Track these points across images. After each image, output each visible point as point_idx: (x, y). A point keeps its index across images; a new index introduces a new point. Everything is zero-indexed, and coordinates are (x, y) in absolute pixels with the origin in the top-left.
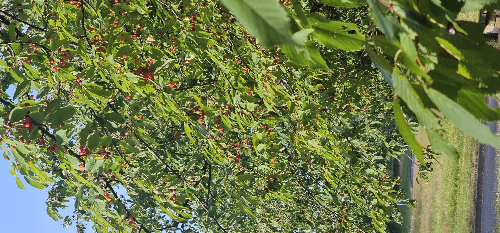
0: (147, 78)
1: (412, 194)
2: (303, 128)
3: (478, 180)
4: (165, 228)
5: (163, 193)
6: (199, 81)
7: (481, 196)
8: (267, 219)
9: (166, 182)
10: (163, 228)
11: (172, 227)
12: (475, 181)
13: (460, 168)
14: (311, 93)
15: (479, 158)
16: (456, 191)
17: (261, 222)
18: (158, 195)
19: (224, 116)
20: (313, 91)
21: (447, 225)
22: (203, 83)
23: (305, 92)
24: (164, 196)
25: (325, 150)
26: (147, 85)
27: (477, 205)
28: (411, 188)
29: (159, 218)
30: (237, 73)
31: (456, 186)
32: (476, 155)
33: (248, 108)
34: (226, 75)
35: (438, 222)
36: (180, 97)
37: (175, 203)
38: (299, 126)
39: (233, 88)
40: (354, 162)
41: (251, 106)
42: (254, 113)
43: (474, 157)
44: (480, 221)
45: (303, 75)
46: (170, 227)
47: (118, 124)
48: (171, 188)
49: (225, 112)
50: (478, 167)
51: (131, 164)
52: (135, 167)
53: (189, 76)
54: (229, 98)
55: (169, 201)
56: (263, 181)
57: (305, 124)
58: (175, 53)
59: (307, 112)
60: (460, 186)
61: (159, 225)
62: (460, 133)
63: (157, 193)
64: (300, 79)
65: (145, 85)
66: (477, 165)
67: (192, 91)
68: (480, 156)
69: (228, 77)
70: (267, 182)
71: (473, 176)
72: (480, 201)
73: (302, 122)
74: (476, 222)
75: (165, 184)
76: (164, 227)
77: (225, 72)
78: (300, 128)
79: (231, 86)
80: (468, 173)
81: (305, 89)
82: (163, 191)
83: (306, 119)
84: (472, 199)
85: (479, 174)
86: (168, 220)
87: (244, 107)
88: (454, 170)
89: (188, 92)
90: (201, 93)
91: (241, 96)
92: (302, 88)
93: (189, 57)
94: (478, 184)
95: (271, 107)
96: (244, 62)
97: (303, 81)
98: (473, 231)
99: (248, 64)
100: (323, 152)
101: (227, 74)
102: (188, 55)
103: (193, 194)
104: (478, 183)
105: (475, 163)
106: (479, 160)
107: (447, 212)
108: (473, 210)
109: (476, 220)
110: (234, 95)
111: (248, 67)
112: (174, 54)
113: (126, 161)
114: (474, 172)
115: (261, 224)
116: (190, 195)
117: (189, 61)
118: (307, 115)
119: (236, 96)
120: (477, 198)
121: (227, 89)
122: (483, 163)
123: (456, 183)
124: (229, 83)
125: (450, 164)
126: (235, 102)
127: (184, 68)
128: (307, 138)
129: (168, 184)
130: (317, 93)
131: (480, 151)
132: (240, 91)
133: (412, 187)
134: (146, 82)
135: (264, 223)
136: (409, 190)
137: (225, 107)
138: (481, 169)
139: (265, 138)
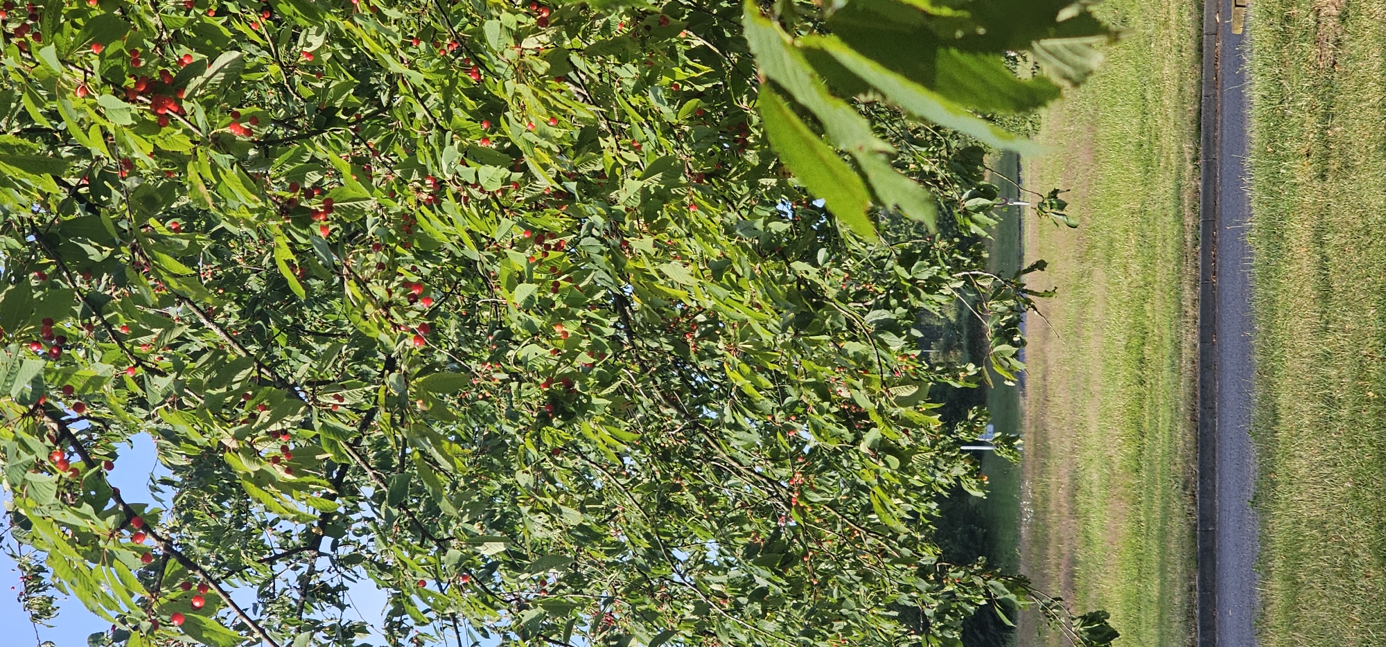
0: (163, 107)
1: (1023, 415)
2: (645, 228)
3: (1202, 361)
4: (283, 555)
5: (249, 443)
6: (343, 113)
7: (1211, 405)
8: (550, 500)
9: (256, 412)
10: (277, 556)
11: (303, 550)
12: (1193, 362)
13: (1151, 327)
14: (668, 130)
15: (1202, 296)
16: (1141, 397)
17: (531, 511)
18: (236, 451)
19: (423, 208)
20: (675, 121)
21: (1120, 499)
22: (353, 118)
23: (651, 127)
24: (252, 454)
25: (722, 292)
26: (166, 129)
27: (1201, 433)
28: (1021, 398)
29: (263, 525)
30: (447, 82)
31: (1142, 382)
32: (1194, 287)
33: (483, 181)
34: (416, 90)
35: (1094, 490)
36: (290, 161)
37: (288, 471)
38: (632, 225)
39: (439, 127)
40: (804, 323)
41: (492, 176)
42: (500, 194)
43: (1188, 294)
44: (1213, 479)
45: (645, 77)
46: (297, 549)
47: (104, 248)
48: (273, 428)
49: (424, 197)
50: (1198, 321)
51: (149, 365)
52: (163, 374)
53: (312, 99)
54: (428, 156)
55: (268, 467)
56: (535, 391)
57: (649, 216)
58: (264, 32)
59: (654, 182)
60: (1153, 381)
61: (260, 548)
62: (1145, 226)
63: (233, 444)
64: (636, 91)
65: (159, 131)
66: (1196, 318)
67: (324, 142)
68: (1203, 290)
69: (421, 95)
70: (547, 393)
71: (1187, 352)
72: (1210, 421)
73: (639, 213)
74: (1201, 483)
75: (254, 417)
76: (280, 552)
77: (413, 80)
78: (636, 231)
79: (431, 121)
80: (1172, 341)
81: (650, 118)
82: (249, 439)
83: (651, 204)
84: (1188, 418)
85: (1202, 342)
86: (290, 531)
87: (472, 180)
88: (1134, 336)
89: (313, 146)
90: (350, 146)
91: (461, 148)
92: (644, 114)
93: (309, 45)
94: (1203, 372)
95: (551, 176)
96: (468, 50)
97: (643, 96)
98: (1194, 508)
99: (480, 56)
100: (718, 298)
101: (418, 86)
102: (305, 39)
103: (341, 443)
104: (1202, 369)
105: (1191, 313)
106: (1203, 301)
107: (1117, 460)
108: (1190, 450)
109: (1201, 477)
110: (442, 146)
111: (480, 64)
112: (262, 37)
113: (135, 358)
114: (1191, 338)
115: (533, 517)
116: (333, 444)
117: (309, 54)
118: (653, 192)
119: (448, 148)
120: (1202, 414)
121: (421, 129)
122: (1214, 309)
123: (1140, 373)
124: (426, 113)
125: (1122, 319)
126: (445, 167)
127: (296, 77)
128: (658, 257)
129: (264, 416)
130: (687, 129)
131: (1203, 274)
132: (460, 135)
133: (1024, 395)
134: (164, 120)
135: (542, 514)
136: (1016, 404)
137: (422, 183)
138: (1209, 327)
139: (533, 265)
